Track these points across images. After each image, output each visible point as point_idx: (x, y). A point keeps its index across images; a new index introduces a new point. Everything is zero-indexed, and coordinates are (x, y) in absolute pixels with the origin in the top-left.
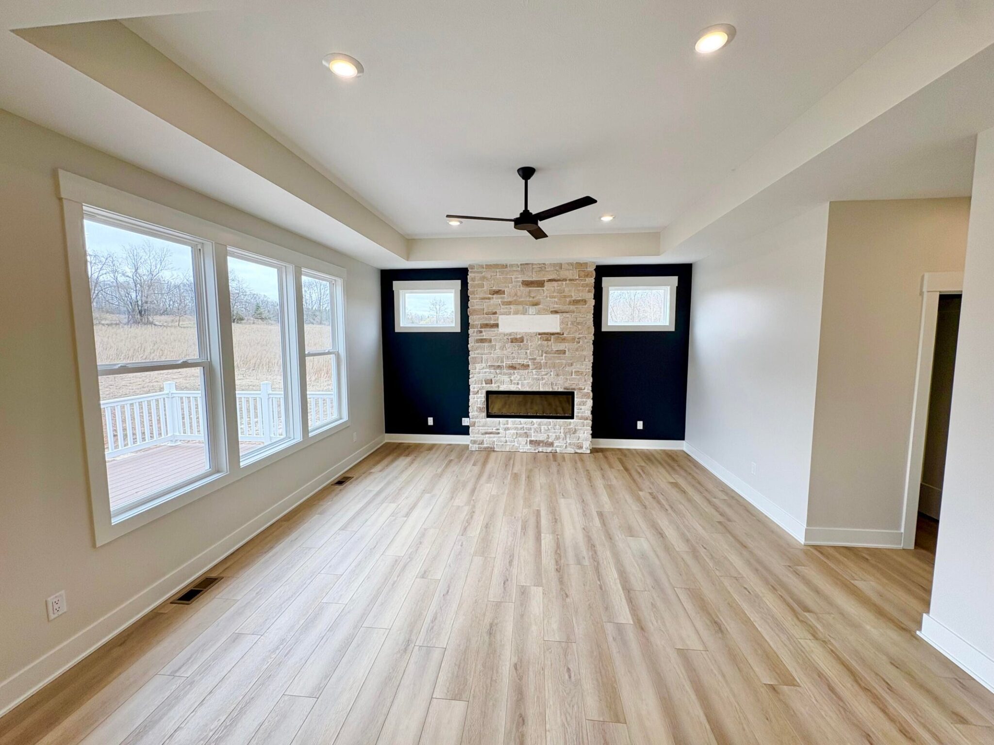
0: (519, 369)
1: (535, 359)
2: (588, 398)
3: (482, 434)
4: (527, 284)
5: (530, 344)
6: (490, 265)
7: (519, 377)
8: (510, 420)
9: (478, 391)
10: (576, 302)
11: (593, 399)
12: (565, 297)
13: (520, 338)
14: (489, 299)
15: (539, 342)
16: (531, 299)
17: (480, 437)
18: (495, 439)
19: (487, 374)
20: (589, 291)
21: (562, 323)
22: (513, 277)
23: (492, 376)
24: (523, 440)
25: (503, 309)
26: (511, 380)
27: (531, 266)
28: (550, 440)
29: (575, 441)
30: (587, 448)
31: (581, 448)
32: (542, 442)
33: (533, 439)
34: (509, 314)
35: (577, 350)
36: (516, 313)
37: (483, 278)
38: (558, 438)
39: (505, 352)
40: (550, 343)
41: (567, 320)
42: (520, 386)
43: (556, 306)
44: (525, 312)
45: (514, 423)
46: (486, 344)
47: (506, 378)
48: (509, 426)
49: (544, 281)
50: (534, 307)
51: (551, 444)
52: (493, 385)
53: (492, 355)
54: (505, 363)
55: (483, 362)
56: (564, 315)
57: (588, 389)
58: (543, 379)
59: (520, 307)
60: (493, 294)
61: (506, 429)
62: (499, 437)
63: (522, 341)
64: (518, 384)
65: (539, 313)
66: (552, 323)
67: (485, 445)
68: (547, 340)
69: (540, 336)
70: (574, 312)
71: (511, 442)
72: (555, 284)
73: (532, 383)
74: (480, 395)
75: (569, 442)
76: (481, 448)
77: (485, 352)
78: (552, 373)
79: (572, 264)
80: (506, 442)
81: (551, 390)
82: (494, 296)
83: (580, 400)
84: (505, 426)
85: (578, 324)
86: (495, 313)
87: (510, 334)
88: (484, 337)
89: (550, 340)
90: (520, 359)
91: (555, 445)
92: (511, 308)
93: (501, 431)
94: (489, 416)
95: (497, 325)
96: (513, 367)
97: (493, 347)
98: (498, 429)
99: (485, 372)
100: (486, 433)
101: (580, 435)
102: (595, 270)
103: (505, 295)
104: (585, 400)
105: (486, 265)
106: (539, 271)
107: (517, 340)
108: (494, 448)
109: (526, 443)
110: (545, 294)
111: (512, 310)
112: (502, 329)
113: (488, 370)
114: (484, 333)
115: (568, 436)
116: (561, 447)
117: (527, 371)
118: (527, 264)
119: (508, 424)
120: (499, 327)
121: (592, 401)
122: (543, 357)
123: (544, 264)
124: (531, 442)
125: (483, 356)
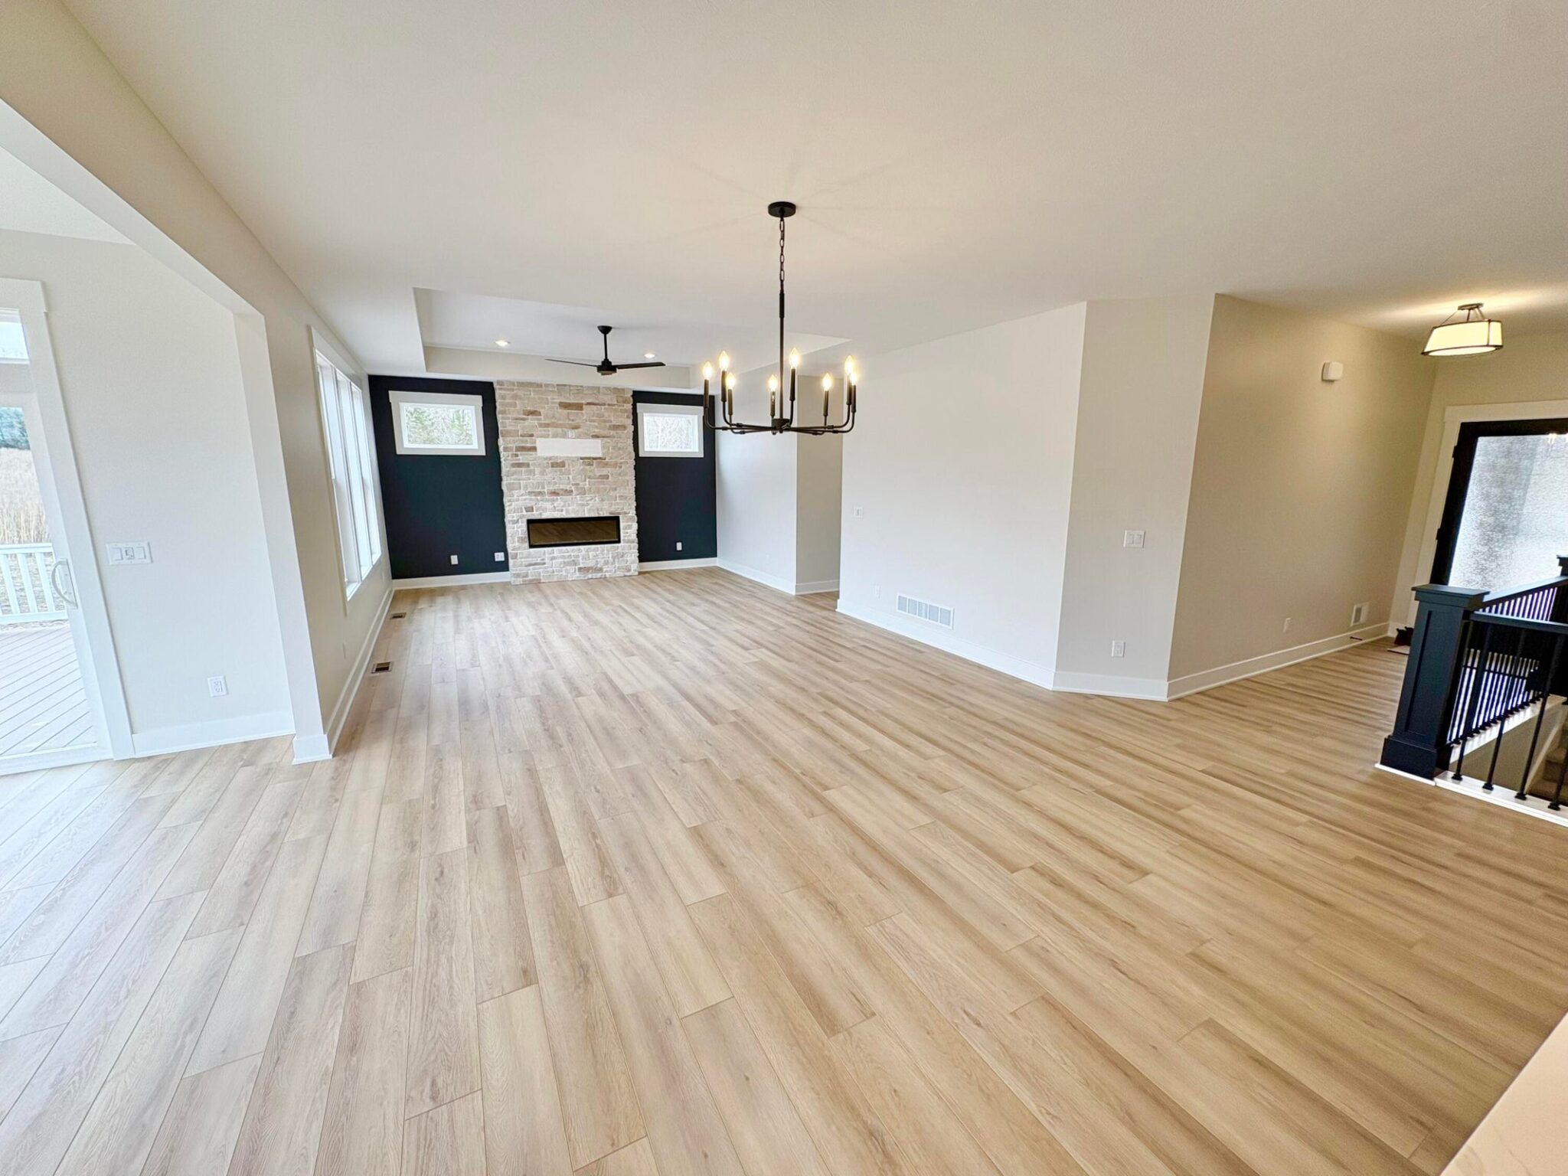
0: (562, 495)
1: (578, 484)
2: (633, 521)
3: (526, 566)
4: (565, 406)
5: (571, 470)
6: (523, 383)
7: (562, 504)
8: (555, 549)
9: (518, 520)
10: (616, 427)
11: (638, 522)
12: (605, 421)
13: (561, 462)
14: (523, 419)
15: (582, 467)
16: (570, 422)
17: (524, 570)
18: (540, 570)
19: (527, 501)
20: (628, 417)
21: (603, 447)
22: (549, 397)
23: (532, 503)
24: (572, 569)
25: (540, 431)
26: (554, 507)
27: (568, 387)
28: (599, 566)
29: (623, 564)
30: (635, 571)
31: (629, 570)
32: (592, 568)
33: (581, 566)
34: (547, 436)
35: (620, 475)
36: (556, 436)
37: (515, 397)
38: (606, 563)
39: (546, 477)
40: (592, 468)
41: (608, 444)
42: (564, 513)
43: (596, 430)
44: (564, 436)
45: (561, 552)
46: (523, 469)
47: (549, 505)
48: (555, 555)
49: (582, 404)
50: (573, 431)
51: (601, 570)
52: (534, 512)
53: (531, 481)
54: (546, 488)
55: (522, 488)
56: (605, 439)
57: (633, 513)
58: (588, 504)
59: (559, 430)
60: (528, 415)
61: (553, 558)
62: (545, 568)
63: (564, 466)
64: (562, 511)
65: (579, 437)
66: (593, 448)
67: (530, 578)
68: (590, 465)
69: (582, 461)
70: (614, 437)
71: (559, 571)
72: (594, 408)
73: (577, 508)
74: (520, 524)
75: (617, 565)
76: (526, 581)
77: (524, 477)
78: (597, 498)
79: (609, 389)
80: (553, 572)
81: (596, 515)
82: (530, 417)
83: (626, 524)
84: (551, 555)
85: (619, 449)
86: (532, 435)
87: (550, 458)
88: (521, 461)
89: (592, 465)
90: (563, 484)
91: (605, 570)
92: (549, 431)
93: (546, 561)
94: (531, 546)
95: (534, 449)
96: (555, 493)
97: (532, 472)
98: (543, 560)
99: (525, 500)
100: (530, 565)
101: (628, 559)
102: (633, 396)
103: (542, 417)
104: (630, 523)
105: (518, 383)
106: (578, 393)
107: (558, 465)
108: (540, 580)
109: (575, 571)
110: (584, 418)
111: (550, 433)
112: (540, 453)
113: (527, 497)
114: (520, 457)
115: (616, 560)
116: (610, 571)
117: (570, 497)
118: (565, 385)
119: (553, 553)
120: (538, 450)
121: (637, 525)
122: (587, 483)
123: (581, 386)
124: (580, 569)
125: (522, 482)
